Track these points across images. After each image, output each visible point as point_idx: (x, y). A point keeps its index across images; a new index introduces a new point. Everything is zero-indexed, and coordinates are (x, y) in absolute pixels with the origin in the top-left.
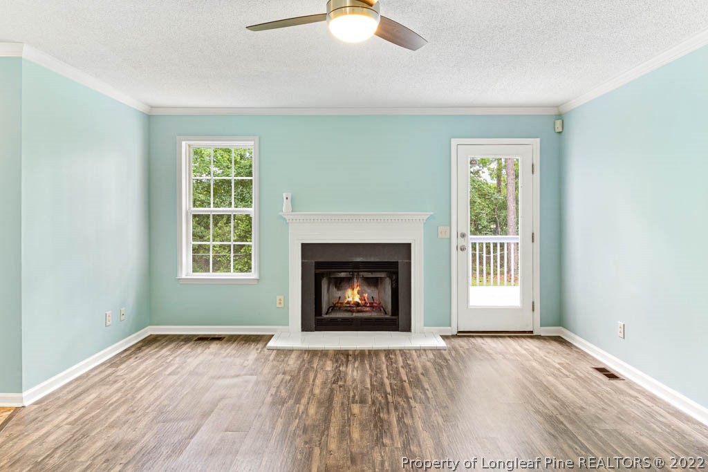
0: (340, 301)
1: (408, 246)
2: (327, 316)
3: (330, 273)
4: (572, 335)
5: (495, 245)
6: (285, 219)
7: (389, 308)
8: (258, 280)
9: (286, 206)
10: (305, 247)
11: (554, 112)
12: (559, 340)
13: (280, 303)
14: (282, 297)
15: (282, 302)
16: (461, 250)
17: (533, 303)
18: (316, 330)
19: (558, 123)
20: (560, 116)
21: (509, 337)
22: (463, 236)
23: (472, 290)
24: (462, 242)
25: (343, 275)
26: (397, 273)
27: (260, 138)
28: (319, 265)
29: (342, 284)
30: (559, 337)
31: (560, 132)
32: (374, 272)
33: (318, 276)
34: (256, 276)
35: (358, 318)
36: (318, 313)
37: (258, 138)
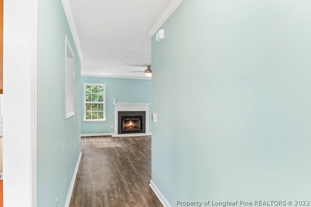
0: (126, 127)
1: (145, 112)
2: (124, 130)
3: (125, 119)
6: (113, 105)
7: (140, 127)
9: (114, 102)
10: (119, 112)
14: (112, 125)
15: (113, 127)
18: (122, 133)
25: (128, 119)
26: (142, 119)
28: (122, 117)
29: (127, 122)
32: (136, 118)
33: (122, 120)
34: (105, 120)
35: (132, 130)
36: (122, 129)
37: (106, 84)
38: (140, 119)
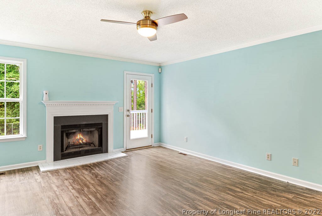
0: (70, 144)
1: (106, 116)
2: (67, 152)
3: (68, 131)
4: (165, 144)
5: (141, 114)
6: (44, 105)
7: (97, 144)
8: (26, 138)
9: (45, 98)
10: (57, 119)
11: (158, 65)
12: (160, 147)
13: (40, 149)
14: (41, 145)
15: (42, 148)
16: (128, 116)
17: (152, 135)
18: (62, 159)
19: (160, 69)
20: (160, 67)
21: (145, 148)
22: (128, 111)
23: (132, 132)
24: (128, 113)
25: (74, 131)
26: (101, 128)
27: (27, 60)
28: (63, 127)
29: (70, 135)
30: (160, 146)
31: (160, 73)
32: (90, 128)
33: (62, 132)
34: (24, 136)
35: (83, 150)
36: (62, 151)
37: (26, 60)
38: (97, 129)
